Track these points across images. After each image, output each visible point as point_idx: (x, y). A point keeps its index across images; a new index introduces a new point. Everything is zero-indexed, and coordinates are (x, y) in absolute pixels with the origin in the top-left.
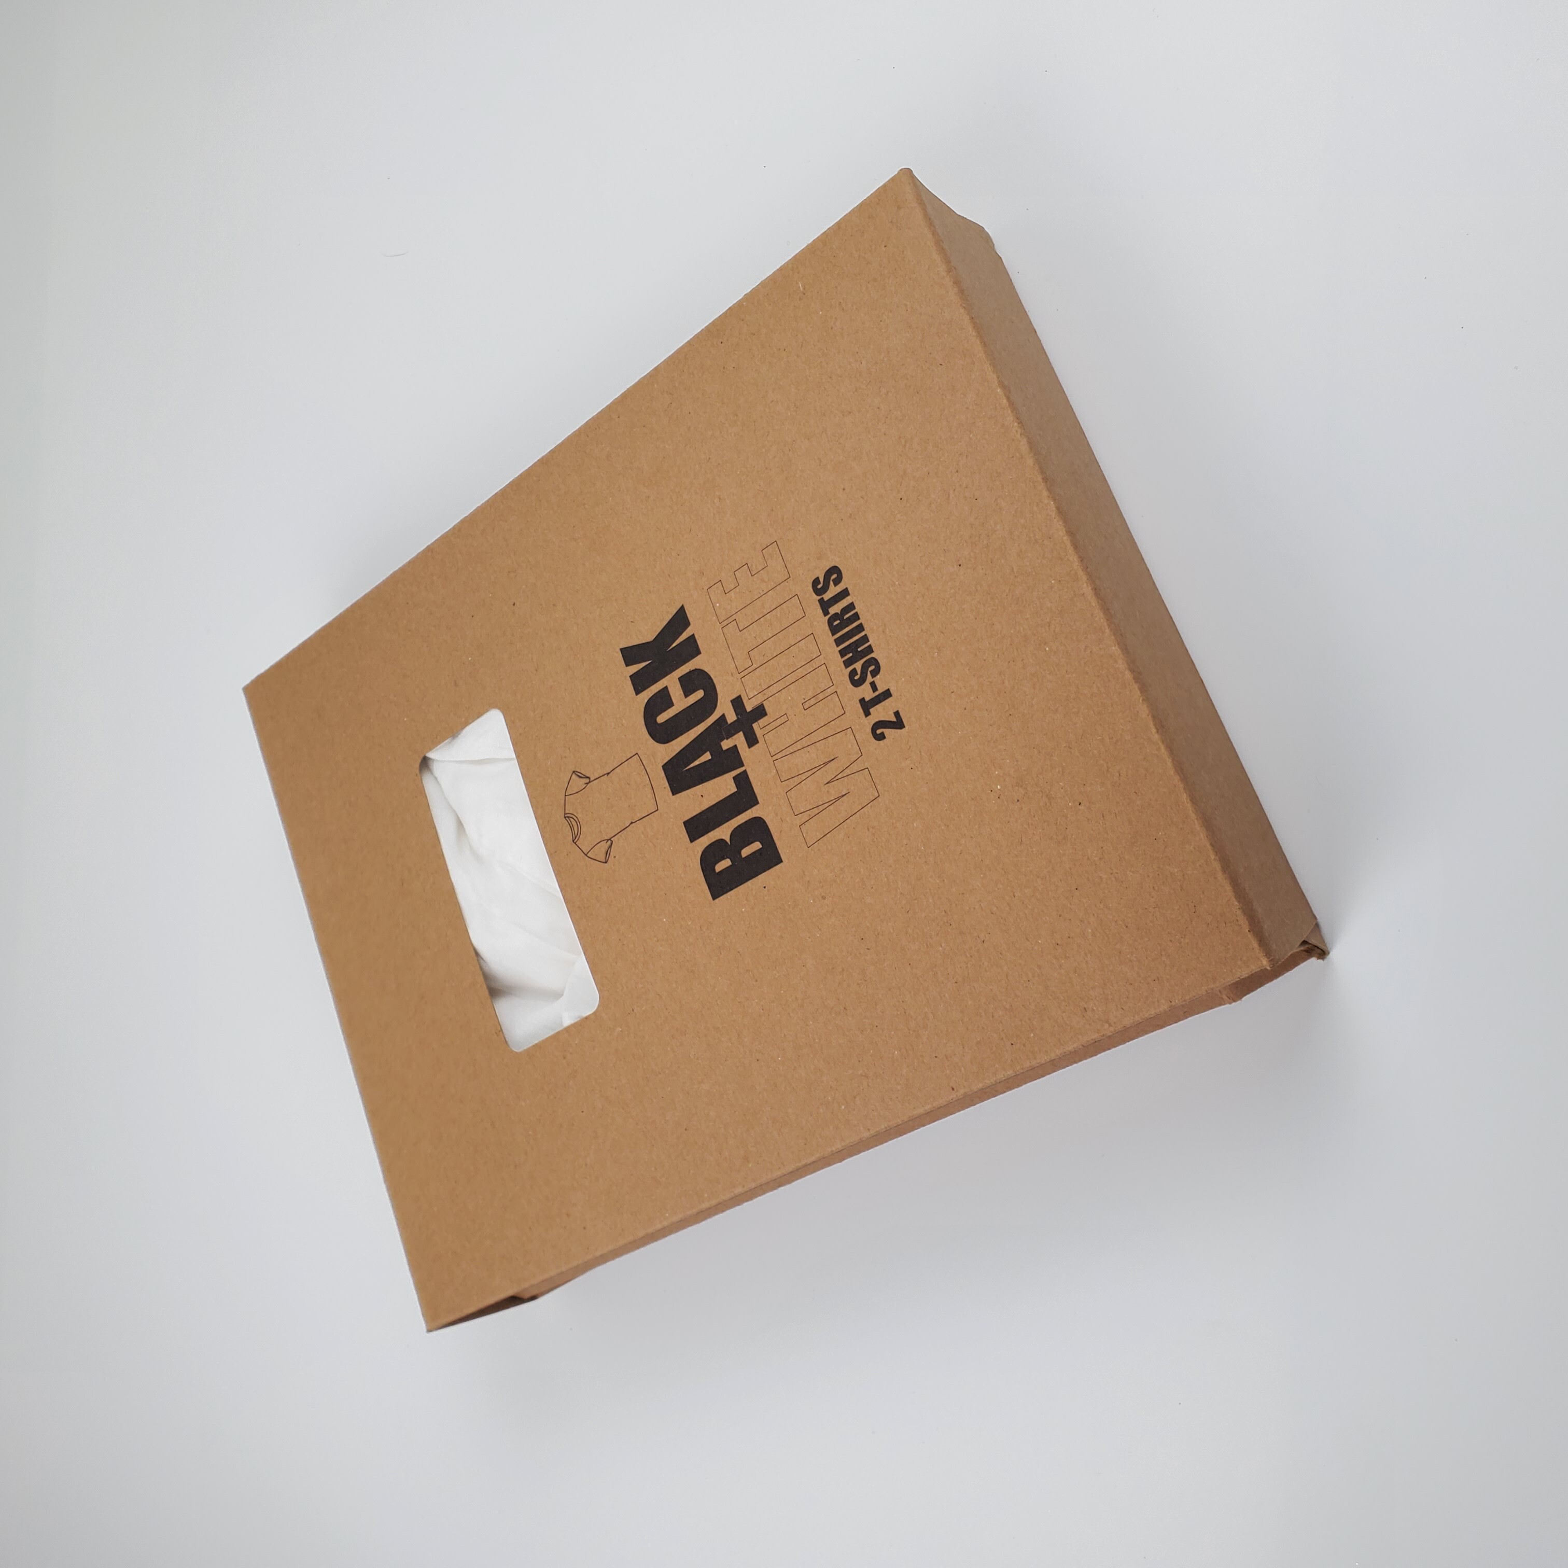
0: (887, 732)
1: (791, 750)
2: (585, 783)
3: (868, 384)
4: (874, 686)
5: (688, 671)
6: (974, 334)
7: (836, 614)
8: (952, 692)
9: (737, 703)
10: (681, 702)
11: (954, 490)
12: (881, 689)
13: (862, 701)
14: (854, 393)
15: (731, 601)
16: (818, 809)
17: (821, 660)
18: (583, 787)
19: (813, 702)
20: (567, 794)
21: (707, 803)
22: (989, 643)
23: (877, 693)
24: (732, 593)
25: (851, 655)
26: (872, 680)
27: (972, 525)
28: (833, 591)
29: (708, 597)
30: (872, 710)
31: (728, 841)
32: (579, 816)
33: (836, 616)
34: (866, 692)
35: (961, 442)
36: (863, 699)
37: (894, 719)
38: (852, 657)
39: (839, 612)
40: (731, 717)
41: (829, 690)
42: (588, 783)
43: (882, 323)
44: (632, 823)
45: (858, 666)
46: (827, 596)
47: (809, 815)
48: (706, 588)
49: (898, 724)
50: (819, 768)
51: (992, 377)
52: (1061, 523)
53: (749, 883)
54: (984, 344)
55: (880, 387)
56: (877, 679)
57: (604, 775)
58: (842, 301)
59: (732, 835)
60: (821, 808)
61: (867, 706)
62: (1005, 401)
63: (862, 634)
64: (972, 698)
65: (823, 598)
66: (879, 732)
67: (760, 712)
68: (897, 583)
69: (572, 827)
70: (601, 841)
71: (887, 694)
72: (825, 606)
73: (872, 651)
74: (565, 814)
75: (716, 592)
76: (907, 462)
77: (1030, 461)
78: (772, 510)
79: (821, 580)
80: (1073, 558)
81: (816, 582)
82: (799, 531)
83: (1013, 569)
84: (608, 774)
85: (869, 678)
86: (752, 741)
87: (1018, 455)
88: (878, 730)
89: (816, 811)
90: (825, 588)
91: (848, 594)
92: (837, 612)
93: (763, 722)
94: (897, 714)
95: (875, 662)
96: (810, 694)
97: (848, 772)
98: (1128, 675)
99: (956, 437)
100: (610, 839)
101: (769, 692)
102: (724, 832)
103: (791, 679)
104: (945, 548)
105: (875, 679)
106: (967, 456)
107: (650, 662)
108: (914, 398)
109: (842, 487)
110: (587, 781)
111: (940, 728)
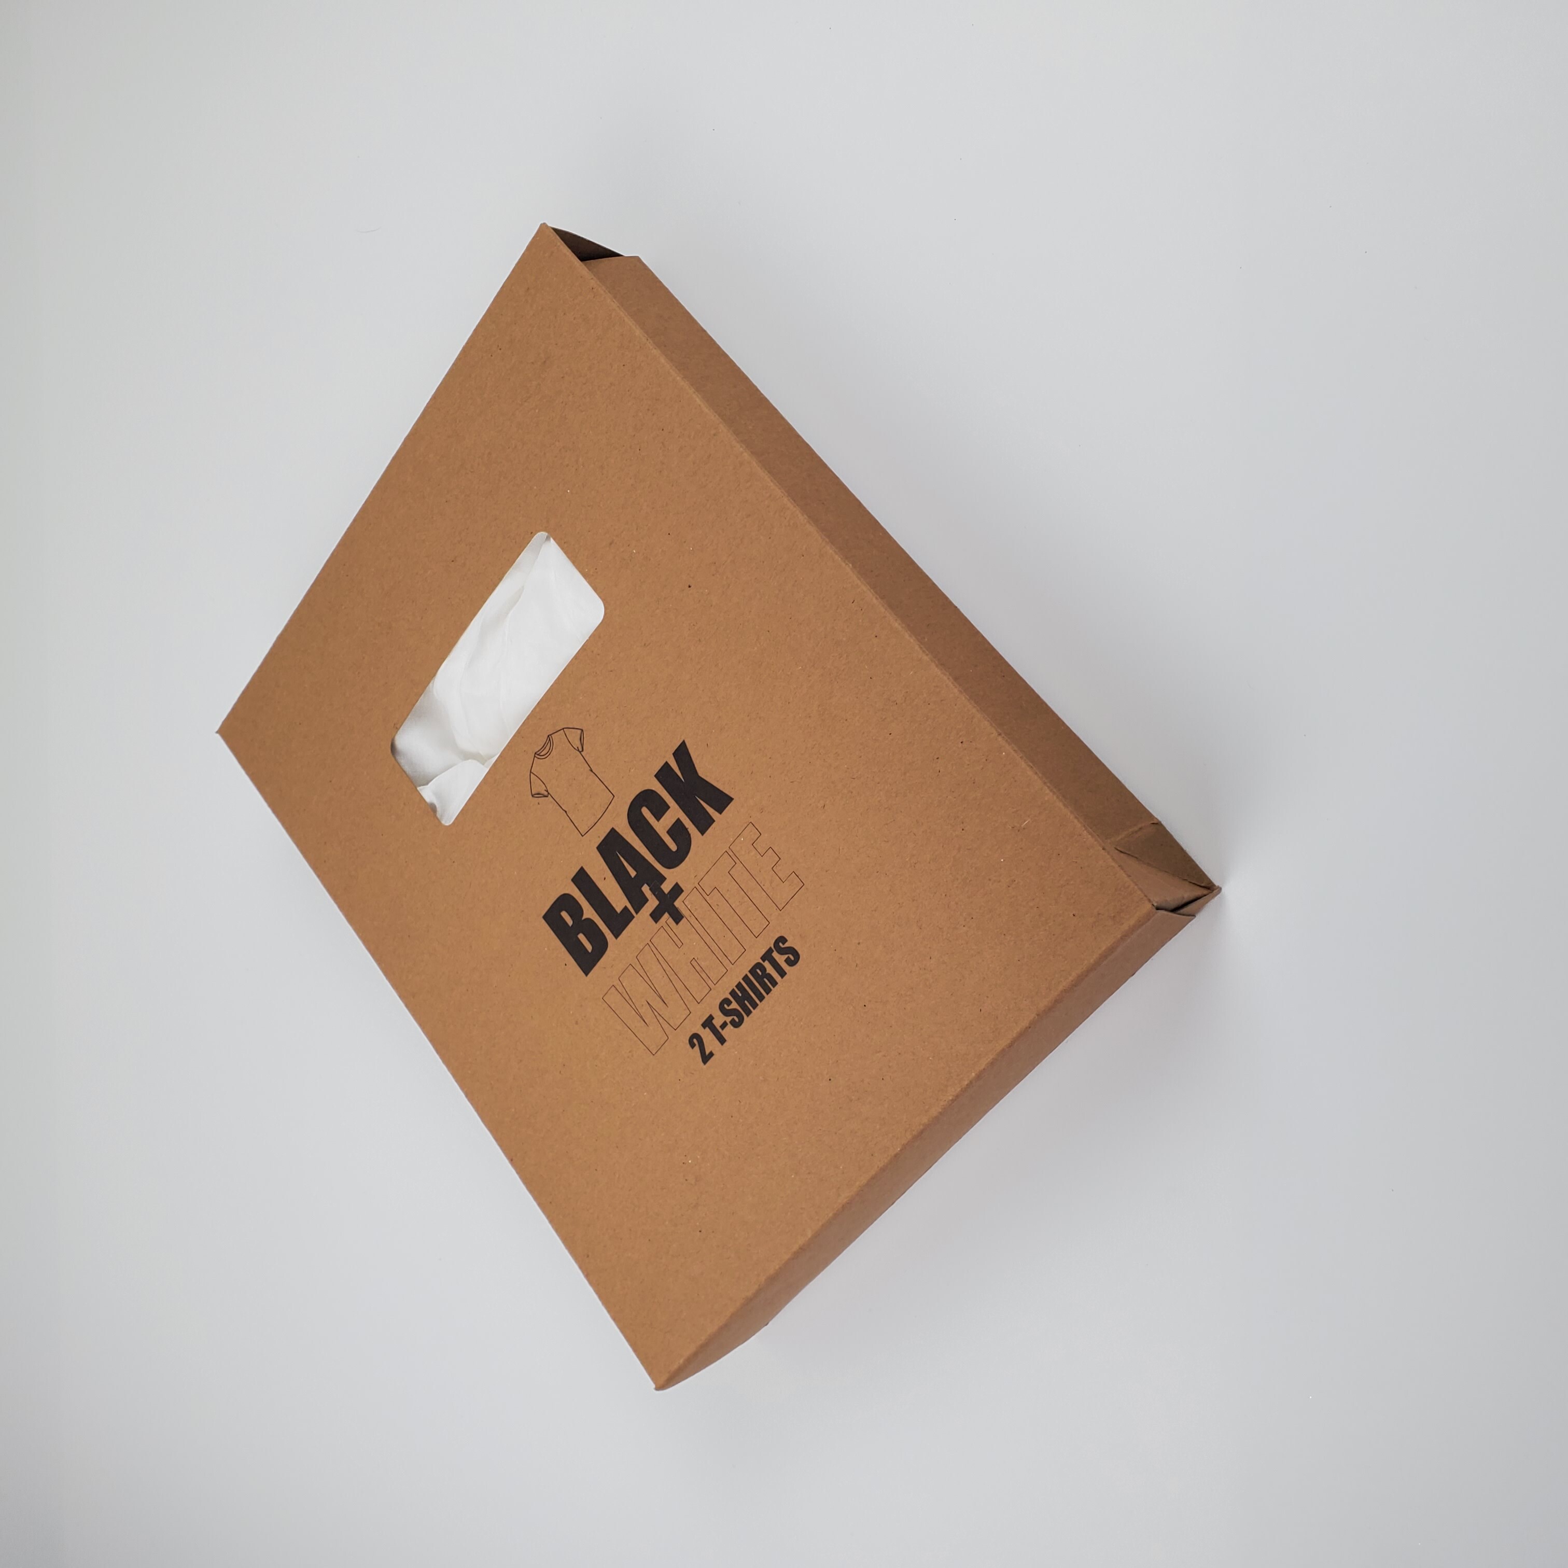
0: (697, 1048)
1: (660, 959)
2: (578, 748)
3: (948, 940)
4: (724, 1025)
5: (687, 826)
6: (1014, 1035)
7: (765, 970)
8: (740, 1101)
9: (677, 890)
10: (662, 826)
11: (885, 1056)
12: (724, 1033)
13: (711, 1018)
14: (938, 926)
15: (749, 853)
16: (628, 999)
17: (729, 966)
18: (575, 747)
19: (698, 968)
20: (565, 730)
21: (600, 884)
22: (782, 1125)
23: (720, 1030)
24: (754, 852)
25: (740, 995)
26: (728, 1022)
27: (863, 1081)
28: (780, 959)
29: (746, 825)
30: (707, 1029)
31: (583, 918)
32: (554, 752)
33: (763, 969)
34: (719, 1019)
35: (923, 1050)
36: (713, 1018)
37: (707, 1052)
38: (739, 996)
39: (768, 972)
40: (666, 887)
41: (710, 982)
42: (578, 750)
43: (1003, 936)
44: (566, 812)
45: (734, 1005)
46: (775, 955)
47: (623, 993)
48: (751, 820)
49: (706, 1058)
50: (656, 991)
51: (983, 1063)
52: (886, 1161)
53: (564, 949)
54: (1010, 1046)
55: (948, 954)
56: (729, 1027)
57: (590, 767)
58: (1016, 882)
59: (589, 920)
60: (630, 1002)
61: (708, 1023)
62: (966, 1083)
63: (758, 1001)
64: (741, 1120)
65: (773, 951)
66: (695, 1041)
67: (677, 917)
68: (802, 1023)
69: (544, 747)
70: (544, 784)
71: (722, 1040)
72: (767, 956)
73: (748, 1016)
74: (551, 735)
75: (751, 833)
76: (895, 1002)
77: (925, 1120)
78: (827, 871)
79: (787, 945)
80: (863, 1180)
81: (782, 939)
82: (817, 907)
83: (841, 1129)
84: (591, 771)
85: (729, 1019)
86: (656, 916)
87: (927, 1107)
88: (695, 1040)
89: (627, 998)
90: (782, 951)
91: (782, 976)
92: (767, 970)
93: (671, 921)
94: (711, 1054)
95: (741, 1020)
96: (702, 964)
97: (661, 1020)
98: (795, 1247)
99: (926, 1043)
100: (548, 793)
101: (693, 920)
102: (589, 912)
103: (708, 939)
104: (839, 1061)
105: (729, 1025)
106: (914, 1059)
107: (683, 780)
108: (947, 992)
109: (861, 941)
110: (580, 750)
111: (713, 1098)
